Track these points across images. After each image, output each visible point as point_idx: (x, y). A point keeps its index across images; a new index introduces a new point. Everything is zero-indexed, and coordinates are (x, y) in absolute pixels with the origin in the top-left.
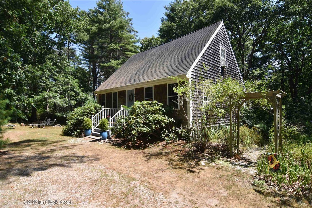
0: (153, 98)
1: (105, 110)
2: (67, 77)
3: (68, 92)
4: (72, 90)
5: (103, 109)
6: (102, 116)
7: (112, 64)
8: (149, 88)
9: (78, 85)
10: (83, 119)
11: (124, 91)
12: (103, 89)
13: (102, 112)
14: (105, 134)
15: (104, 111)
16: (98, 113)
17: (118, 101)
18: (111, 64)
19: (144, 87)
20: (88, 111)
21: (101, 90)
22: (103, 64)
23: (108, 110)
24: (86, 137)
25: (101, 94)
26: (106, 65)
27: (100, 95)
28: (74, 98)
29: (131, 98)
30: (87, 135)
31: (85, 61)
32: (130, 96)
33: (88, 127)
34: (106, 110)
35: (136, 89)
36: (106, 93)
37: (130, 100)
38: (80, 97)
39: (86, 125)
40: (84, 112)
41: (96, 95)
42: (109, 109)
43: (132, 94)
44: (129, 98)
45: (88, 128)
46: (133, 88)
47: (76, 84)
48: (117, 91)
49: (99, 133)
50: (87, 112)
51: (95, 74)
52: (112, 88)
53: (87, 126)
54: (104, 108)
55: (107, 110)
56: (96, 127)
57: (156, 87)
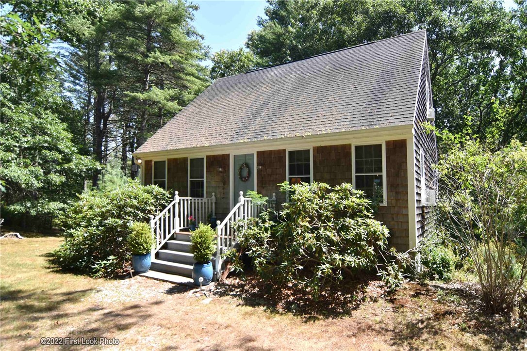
0: (312, 176)
1: (182, 202)
2: (39, 116)
3: (44, 151)
4: (53, 148)
5: (177, 198)
6: (174, 217)
7: (155, 96)
8: (299, 152)
9: (70, 136)
10: (125, 226)
11: (223, 155)
12: (160, 149)
13: (174, 206)
14: (208, 269)
15: (179, 203)
16: (166, 210)
17: (205, 179)
18: (151, 94)
19: (285, 150)
20: (135, 202)
21: (156, 150)
22: (133, 94)
23: (187, 200)
24: (137, 277)
25: (151, 161)
26: (141, 96)
27: (148, 163)
28: (58, 168)
29: (245, 173)
30: (142, 270)
31: (72, 85)
32: (241, 169)
33: (144, 249)
34: (184, 200)
35: (260, 154)
36: (169, 160)
37: (241, 178)
38: (74, 167)
39: (138, 244)
40: (125, 206)
41: (140, 161)
42: (191, 200)
43: (248, 166)
44: (240, 174)
45: (144, 252)
46: (254, 151)
47: (65, 133)
48: (203, 155)
49: (191, 267)
50: (132, 207)
51: (101, 116)
52: (189, 146)
53: (142, 245)
54: (180, 195)
55: (186, 202)
56: (161, 245)
57: (319, 150)
